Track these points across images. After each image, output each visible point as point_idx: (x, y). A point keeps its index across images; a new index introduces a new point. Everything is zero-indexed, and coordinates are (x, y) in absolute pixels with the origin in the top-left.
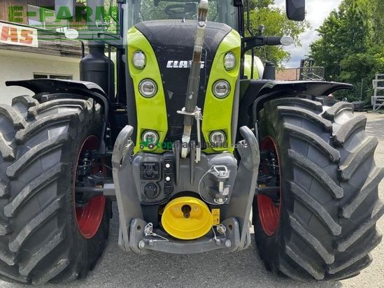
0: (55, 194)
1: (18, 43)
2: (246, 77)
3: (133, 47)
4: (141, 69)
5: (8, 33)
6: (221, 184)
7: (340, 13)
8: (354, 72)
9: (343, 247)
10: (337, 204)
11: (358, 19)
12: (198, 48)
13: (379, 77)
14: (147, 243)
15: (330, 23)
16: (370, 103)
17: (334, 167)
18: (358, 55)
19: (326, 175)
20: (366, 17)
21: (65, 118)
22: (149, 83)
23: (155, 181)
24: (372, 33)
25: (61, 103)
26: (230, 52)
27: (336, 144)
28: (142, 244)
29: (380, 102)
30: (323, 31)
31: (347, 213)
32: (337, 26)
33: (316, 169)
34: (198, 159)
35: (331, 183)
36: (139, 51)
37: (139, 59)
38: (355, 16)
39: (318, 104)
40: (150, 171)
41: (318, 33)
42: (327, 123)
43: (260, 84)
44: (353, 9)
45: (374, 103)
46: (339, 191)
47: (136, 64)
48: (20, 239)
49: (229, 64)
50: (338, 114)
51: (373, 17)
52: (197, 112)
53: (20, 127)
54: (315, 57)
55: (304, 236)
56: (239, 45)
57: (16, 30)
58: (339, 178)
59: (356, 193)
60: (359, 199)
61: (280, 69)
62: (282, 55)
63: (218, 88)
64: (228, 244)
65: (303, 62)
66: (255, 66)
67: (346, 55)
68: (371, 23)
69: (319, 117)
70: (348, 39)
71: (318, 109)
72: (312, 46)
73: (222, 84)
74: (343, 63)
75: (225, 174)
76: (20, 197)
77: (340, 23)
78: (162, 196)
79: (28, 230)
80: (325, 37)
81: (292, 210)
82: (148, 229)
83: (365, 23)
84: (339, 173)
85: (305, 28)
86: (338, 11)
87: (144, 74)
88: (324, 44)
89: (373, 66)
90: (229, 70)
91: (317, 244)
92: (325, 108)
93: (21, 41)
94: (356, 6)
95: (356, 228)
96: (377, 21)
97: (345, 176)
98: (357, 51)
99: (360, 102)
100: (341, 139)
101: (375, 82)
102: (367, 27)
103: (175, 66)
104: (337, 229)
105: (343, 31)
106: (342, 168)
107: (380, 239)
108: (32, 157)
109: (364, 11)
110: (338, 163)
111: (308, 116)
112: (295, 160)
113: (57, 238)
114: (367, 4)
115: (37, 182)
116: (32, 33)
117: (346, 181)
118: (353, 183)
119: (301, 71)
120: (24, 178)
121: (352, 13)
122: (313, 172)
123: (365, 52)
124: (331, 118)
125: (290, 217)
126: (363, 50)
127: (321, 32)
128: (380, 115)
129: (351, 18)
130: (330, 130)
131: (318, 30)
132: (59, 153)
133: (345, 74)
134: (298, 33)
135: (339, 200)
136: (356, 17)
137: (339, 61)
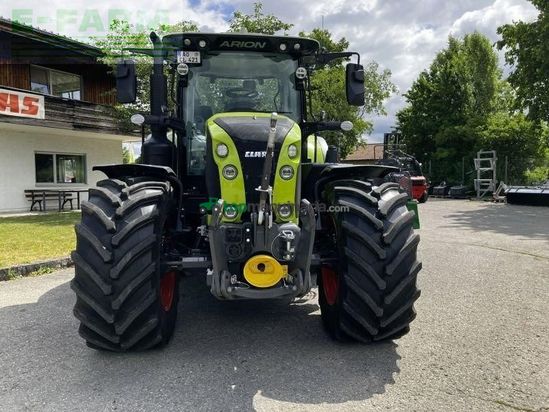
0: (150, 260)
1: (19, 114)
2: (310, 160)
3: (218, 141)
4: (223, 157)
5: (6, 101)
6: (289, 243)
7: (432, 74)
8: (452, 149)
9: (389, 300)
10: (382, 264)
11: (454, 82)
12: (271, 144)
13: (482, 156)
14: (233, 290)
15: (420, 86)
16: (473, 188)
17: (378, 235)
18: (456, 127)
19: (372, 240)
20: (464, 81)
21: (154, 198)
22: (230, 169)
23: (237, 244)
24: (472, 99)
25: (147, 185)
26: (293, 144)
27: (380, 216)
28: (230, 290)
29: (486, 187)
30: (412, 97)
31: (390, 270)
32: (429, 91)
33: (364, 235)
34: (270, 226)
35: (376, 247)
36: (222, 143)
37: (222, 150)
38: (450, 79)
39: (369, 184)
40: (234, 235)
41: (407, 99)
42: (374, 200)
43: (321, 168)
44: (448, 70)
45: (477, 188)
46: (383, 253)
47: (220, 154)
48: (122, 298)
49: (292, 152)
50: (383, 192)
51: (473, 80)
52: (270, 189)
53: (118, 205)
54: (404, 129)
55: (357, 291)
56: (300, 138)
57: (16, 97)
58: (383, 243)
59: (396, 254)
60: (399, 259)
61: (360, 144)
62: (361, 127)
63: (284, 172)
64: (294, 288)
65: (387, 136)
66: (318, 146)
67: (442, 127)
68: (470, 88)
69: (368, 195)
70: (444, 107)
71: (368, 189)
72: (399, 115)
73: (287, 169)
74: (438, 138)
75: (292, 236)
76: (124, 262)
77: (432, 86)
78: (242, 255)
79: (129, 290)
80: (414, 105)
81: (346, 270)
82: (234, 279)
83: (463, 88)
84: (382, 238)
85: (391, 93)
86: (429, 71)
87: (227, 162)
88: (414, 112)
89: (475, 141)
90: (292, 158)
91: (367, 298)
92: (374, 188)
93: (23, 111)
94: (452, 66)
95: (398, 283)
96: (478, 85)
97: (386, 241)
98: (456, 122)
99: (462, 187)
100: (385, 212)
101: (477, 160)
102: (465, 92)
103: (252, 155)
104: (382, 284)
105: (436, 97)
106: (385, 235)
107: (419, 293)
108: (132, 229)
109: (461, 72)
110: (382, 231)
111: (358, 194)
112: (347, 230)
113: (152, 298)
114: (464, 63)
115: (137, 250)
116: (37, 101)
117: (388, 245)
118: (394, 246)
119: (386, 148)
120: (125, 247)
121: (447, 75)
122: (362, 239)
123: (464, 123)
124: (378, 196)
125: (346, 276)
126: (462, 121)
127: (409, 98)
128: (486, 203)
129: (446, 81)
130: (376, 205)
131: (406, 95)
132: (151, 228)
133: (442, 152)
134: (382, 98)
135: (383, 260)
136: (452, 81)
137: (434, 135)
